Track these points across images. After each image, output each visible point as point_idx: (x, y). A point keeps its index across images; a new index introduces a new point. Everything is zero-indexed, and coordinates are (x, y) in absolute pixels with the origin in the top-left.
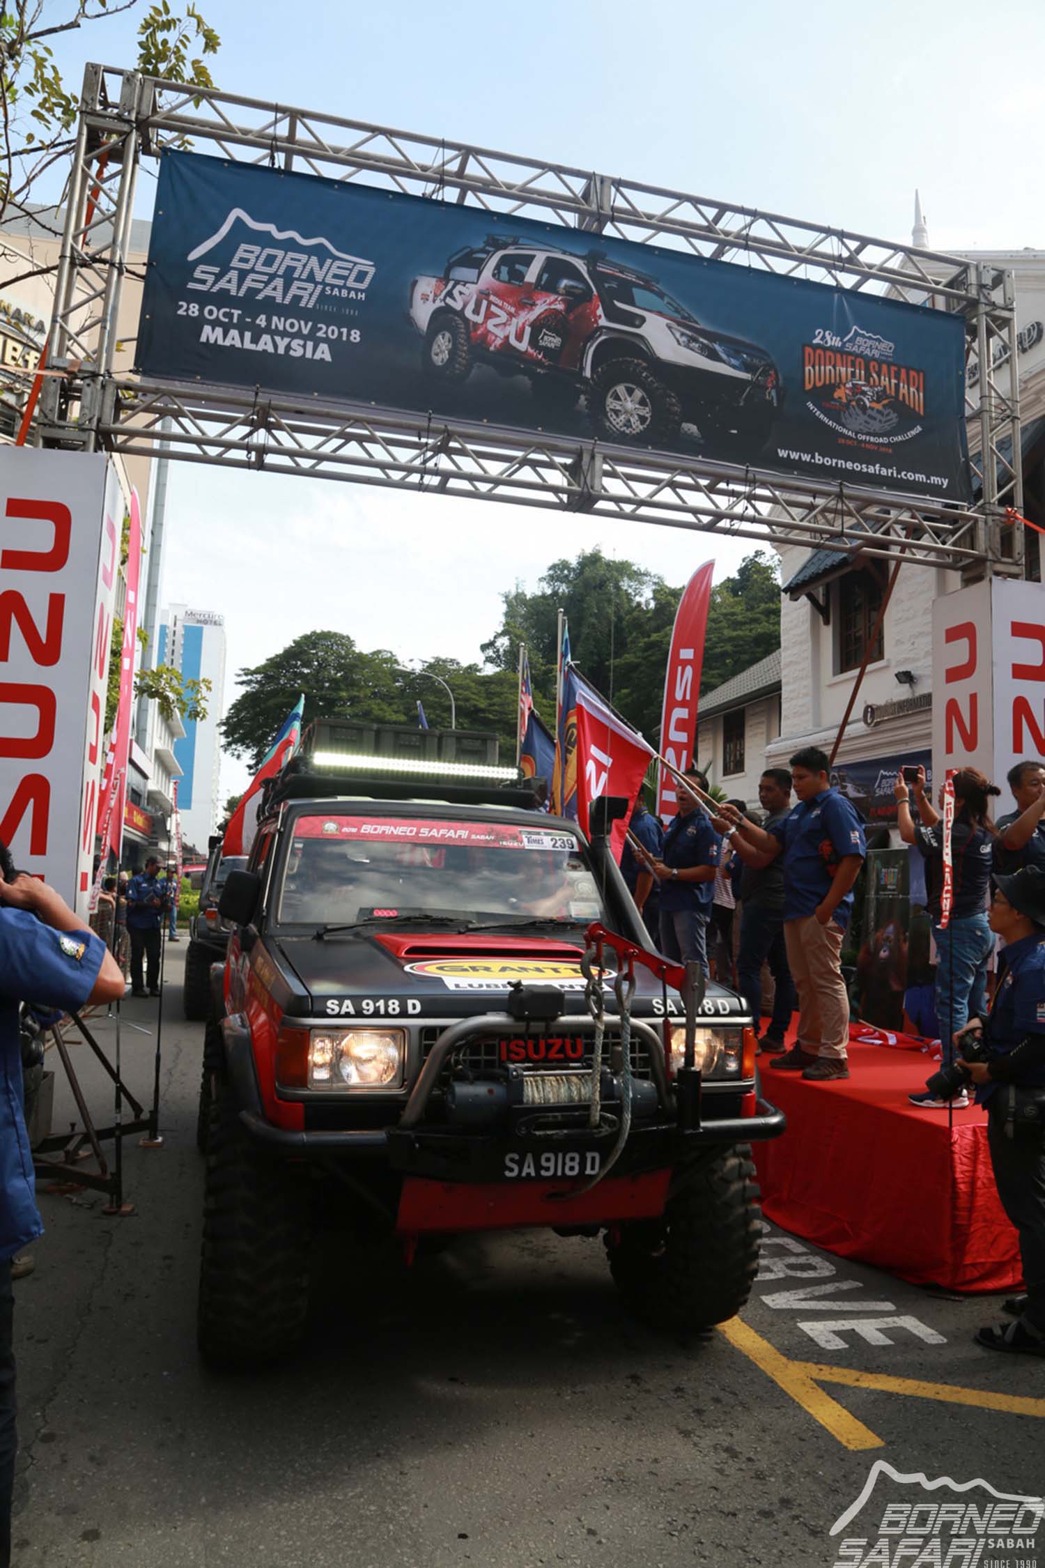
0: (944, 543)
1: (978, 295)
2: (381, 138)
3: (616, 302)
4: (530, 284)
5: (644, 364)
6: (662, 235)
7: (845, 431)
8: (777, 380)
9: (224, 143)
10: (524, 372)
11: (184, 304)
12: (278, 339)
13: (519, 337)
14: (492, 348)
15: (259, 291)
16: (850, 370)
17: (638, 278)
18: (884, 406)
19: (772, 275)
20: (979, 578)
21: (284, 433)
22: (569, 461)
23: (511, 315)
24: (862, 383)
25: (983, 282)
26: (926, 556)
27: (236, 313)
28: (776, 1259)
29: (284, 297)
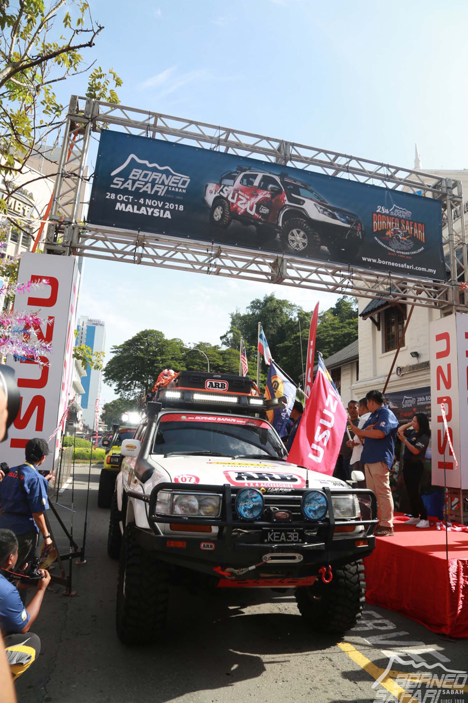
0: (435, 298)
1: (447, 191)
2: (193, 126)
3: (292, 194)
4: (256, 186)
5: (305, 221)
6: (311, 166)
7: (391, 249)
8: (361, 227)
9: (127, 127)
10: (253, 224)
11: (109, 194)
12: (148, 209)
13: (251, 209)
14: (239, 214)
15: (141, 188)
16: (393, 223)
17: (302, 184)
18: (408, 239)
19: (359, 183)
20: (450, 313)
21: (150, 248)
22: (272, 262)
23: (248, 200)
24: (398, 229)
25: (449, 186)
26: (426, 303)
27: (131, 197)
28: (368, 621)
29: (151, 191)
